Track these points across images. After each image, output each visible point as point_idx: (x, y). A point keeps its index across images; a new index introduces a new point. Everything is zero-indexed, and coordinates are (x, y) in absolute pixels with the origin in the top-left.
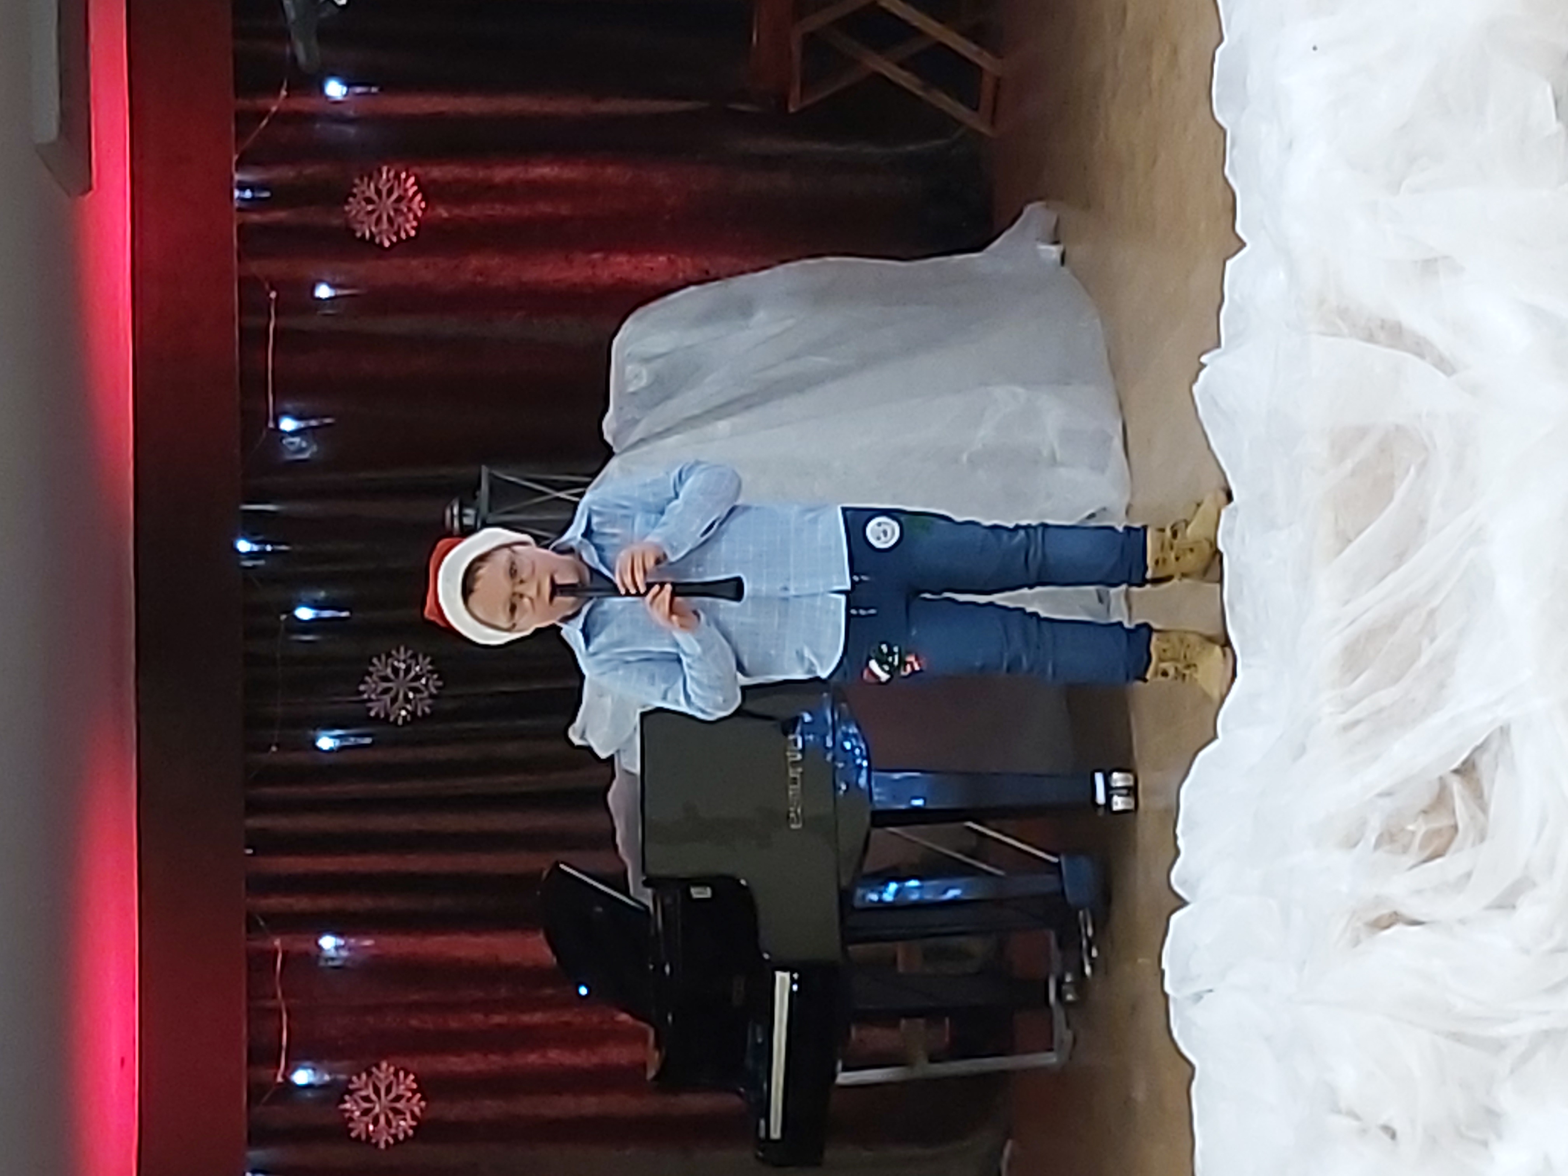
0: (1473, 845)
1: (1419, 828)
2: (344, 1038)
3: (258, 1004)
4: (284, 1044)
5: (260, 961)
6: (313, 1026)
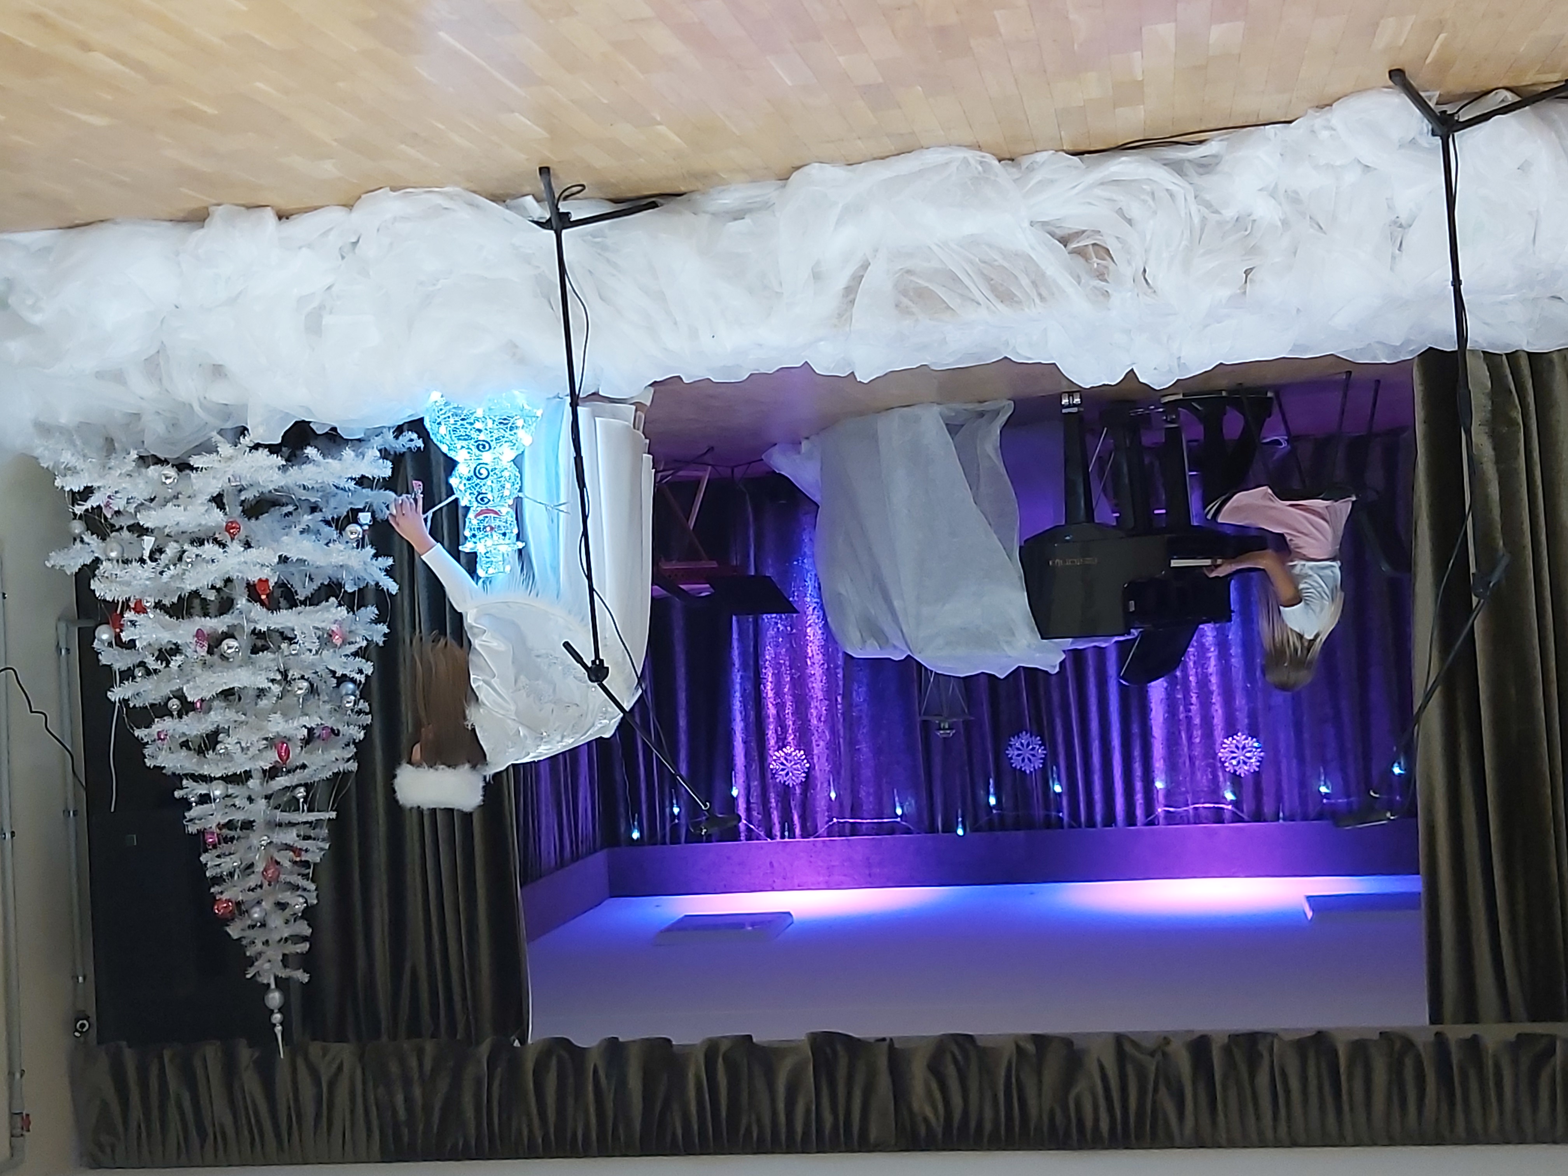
0: (1100, 235)
1: (1095, 262)
2: (1207, 775)
3: (1192, 820)
4: (1212, 805)
5: (1170, 818)
6: (1203, 791)
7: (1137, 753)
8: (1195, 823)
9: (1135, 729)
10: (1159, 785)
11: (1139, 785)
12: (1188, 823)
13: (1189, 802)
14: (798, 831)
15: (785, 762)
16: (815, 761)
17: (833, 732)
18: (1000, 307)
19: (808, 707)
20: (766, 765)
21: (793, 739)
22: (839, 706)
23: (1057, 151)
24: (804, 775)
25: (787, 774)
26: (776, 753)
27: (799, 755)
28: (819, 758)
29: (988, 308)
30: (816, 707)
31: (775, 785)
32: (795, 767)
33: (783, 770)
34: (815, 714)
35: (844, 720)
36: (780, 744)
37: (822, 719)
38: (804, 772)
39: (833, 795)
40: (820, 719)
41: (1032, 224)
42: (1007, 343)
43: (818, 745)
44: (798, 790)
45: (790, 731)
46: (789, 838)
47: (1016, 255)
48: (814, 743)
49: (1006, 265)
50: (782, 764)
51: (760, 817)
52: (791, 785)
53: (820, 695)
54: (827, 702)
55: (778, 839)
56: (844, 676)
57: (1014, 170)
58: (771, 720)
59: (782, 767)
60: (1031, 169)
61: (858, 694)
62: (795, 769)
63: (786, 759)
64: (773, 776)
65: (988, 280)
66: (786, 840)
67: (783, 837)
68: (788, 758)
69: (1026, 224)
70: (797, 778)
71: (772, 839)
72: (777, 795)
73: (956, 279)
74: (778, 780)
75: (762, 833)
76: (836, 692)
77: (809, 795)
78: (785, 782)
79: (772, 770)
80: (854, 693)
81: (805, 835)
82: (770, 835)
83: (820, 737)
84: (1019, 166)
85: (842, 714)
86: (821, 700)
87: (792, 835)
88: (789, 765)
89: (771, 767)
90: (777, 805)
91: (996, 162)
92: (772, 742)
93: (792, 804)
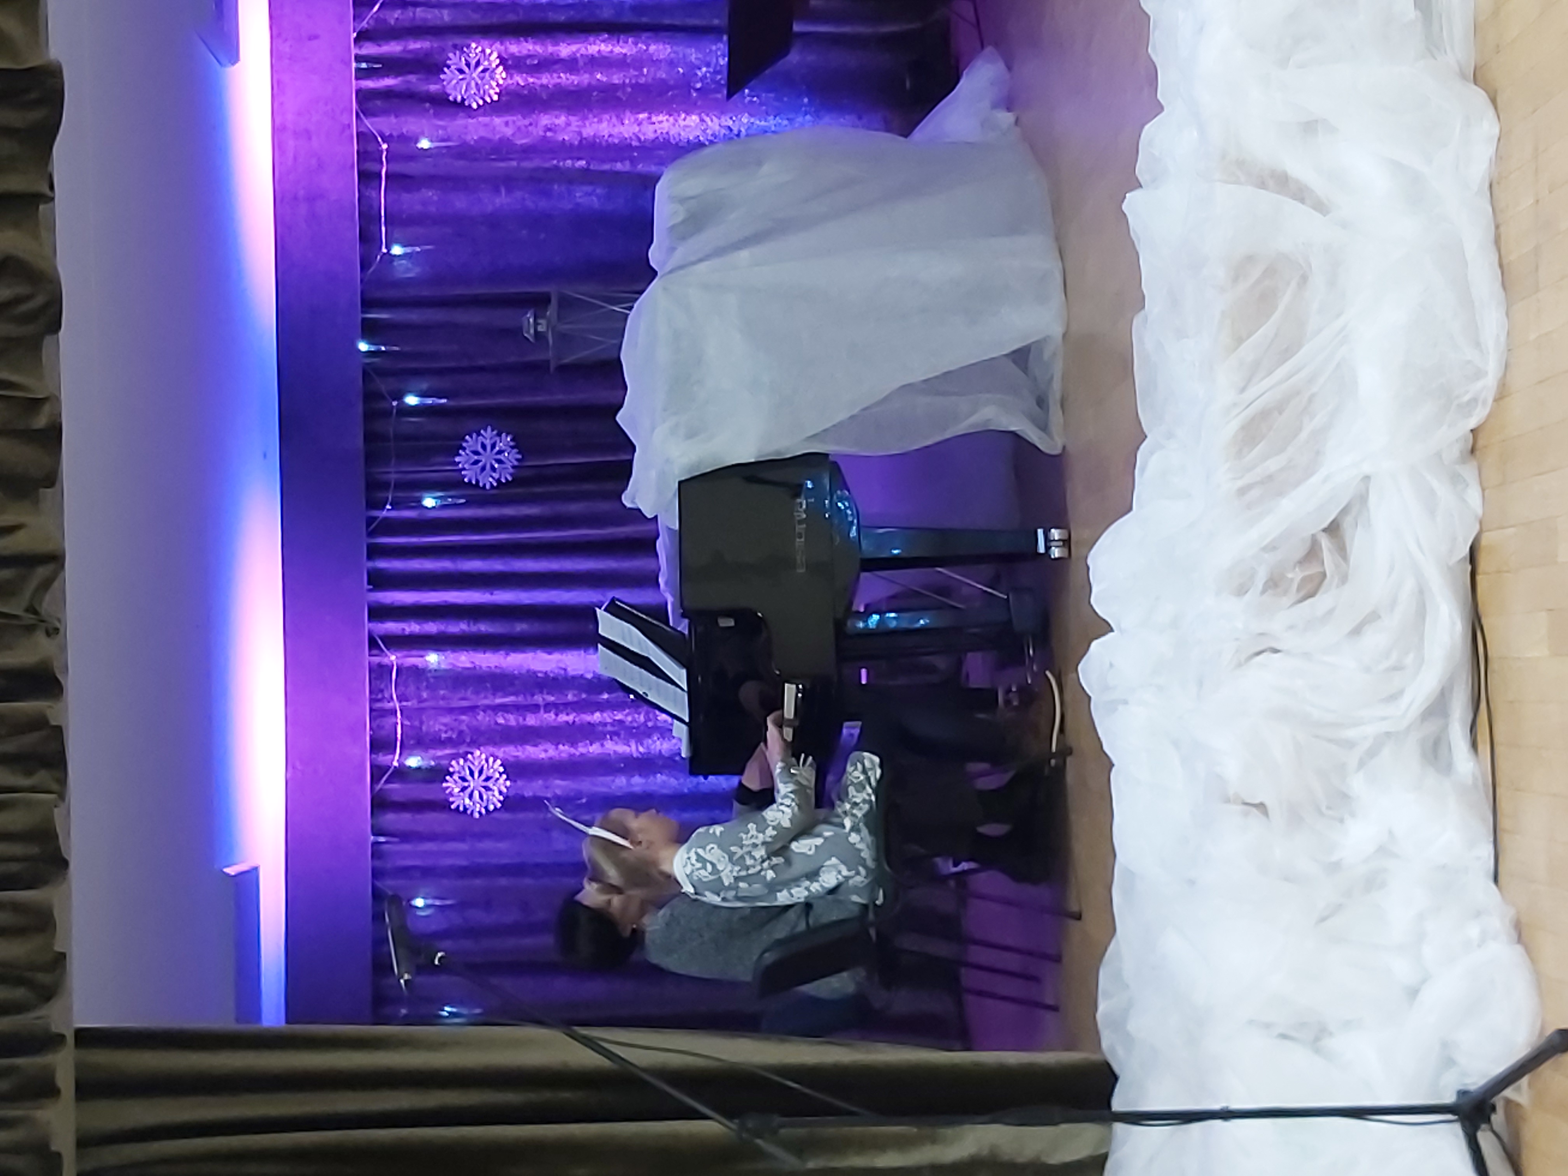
0: (1338, 587)
1: (1296, 575)
2: (446, 732)
3: (378, 705)
4: (399, 736)
5: (380, 672)
6: (422, 723)
7: (483, 627)
8: (371, 710)
9: (521, 627)
10: (433, 659)
11: (432, 628)
12: (372, 701)
13: (404, 704)
14: (369, 84)
15: (481, 68)
16: (481, 119)
17: (527, 151)
18: (1234, 425)
19: (570, 110)
20: (477, 36)
21: (518, 84)
22: (569, 163)
23: (1481, 523)
24: (459, 98)
25: (461, 71)
26: (495, 55)
27: (492, 92)
28: (486, 125)
29: (1235, 405)
30: (568, 124)
31: (443, 50)
32: (473, 84)
33: (468, 65)
34: (557, 122)
35: (547, 170)
36: (510, 62)
37: (549, 134)
38: (463, 100)
39: (424, 144)
40: (550, 130)
41: (1367, 478)
42: (1170, 436)
43: (507, 124)
44: (433, 88)
45: (531, 80)
46: (358, 70)
47: (1318, 453)
48: (510, 118)
49: (1304, 435)
50: (478, 64)
51: (392, 22)
52: (442, 76)
53: (589, 131)
54: (576, 143)
55: (354, 51)
56: (618, 173)
57: (1455, 452)
58: (550, 49)
59: (473, 62)
60: (1455, 479)
61: (589, 194)
62: (468, 85)
63: (484, 71)
64: (455, 47)
65: (1280, 407)
66: (354, 65)
67: (359, 59)
68: (487, 74)
69: (1366, 469)
70: (455, 88)
71: (356, 40)
72: (428, 54)
73: (1287, 354)
74: (451, 55)
75: (364, 24)
76: (592, 159)
77: (427, 105)
78: (449, 67)
79: (468, 46)
80: (589, 189)
81: (360, 95)
82: (362, 37)
83: (519, 129)
84: (1463, 460)
85: (557, 168)
86: (580, 133)
87: (361, 74)
88: (475, 75)
89: (474, 45)
90: (410, 51)
91: (1473, 423)
92: (514, 49)
93: (412, 78)
